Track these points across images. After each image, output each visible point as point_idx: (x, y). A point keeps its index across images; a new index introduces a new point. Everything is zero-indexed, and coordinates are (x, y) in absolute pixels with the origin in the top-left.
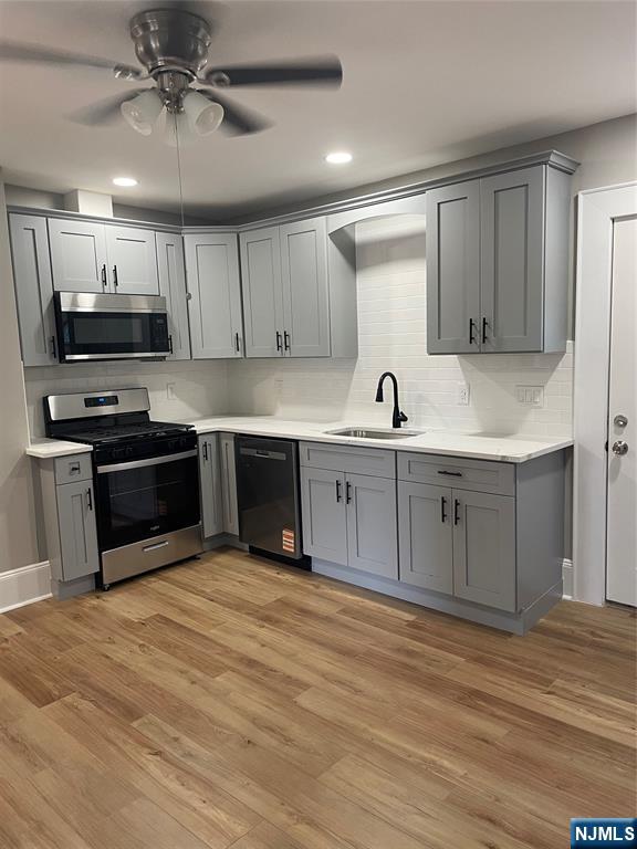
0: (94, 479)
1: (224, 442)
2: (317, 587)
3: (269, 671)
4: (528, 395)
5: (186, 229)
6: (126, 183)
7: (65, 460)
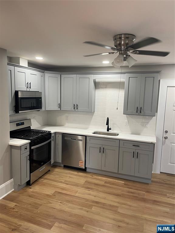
0: (30, 151)
1: (57, 136)
2: (93, 176)
3: (104, 204)
4: (144, 125)
5: (46, 72)
6: (40, 59)
7: (23, 146)
